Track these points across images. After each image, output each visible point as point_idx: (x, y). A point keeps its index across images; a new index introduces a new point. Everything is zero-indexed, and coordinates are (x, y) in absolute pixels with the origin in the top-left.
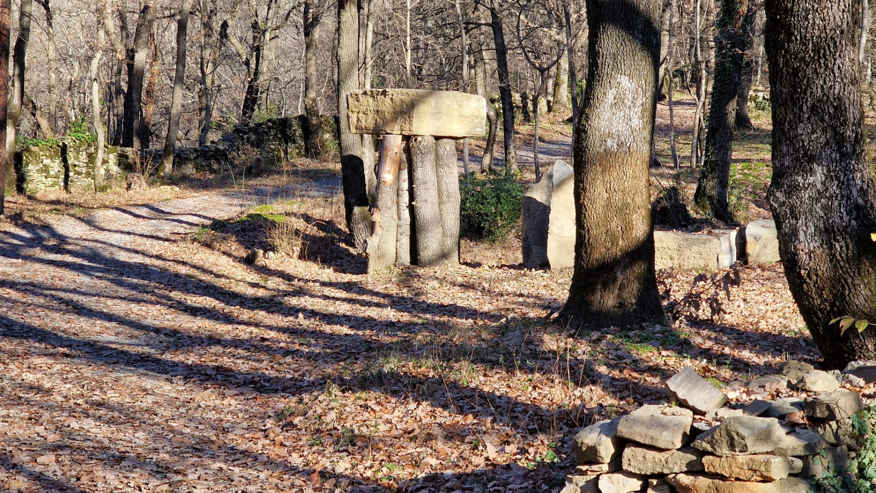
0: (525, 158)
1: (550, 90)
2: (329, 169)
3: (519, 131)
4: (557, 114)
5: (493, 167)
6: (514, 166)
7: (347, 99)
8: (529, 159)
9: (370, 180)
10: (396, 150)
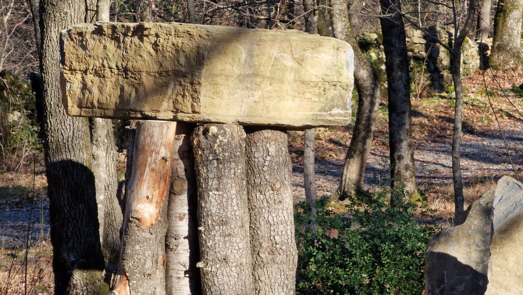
0: (432, 167)
1: (487, 22)
2: (19, 188)
3: (420, 109)
4: (500, 73)
5: (365, 187)
6: (410, 187)
7: (62, 43)
8: (442, 169)
9: (108, 215)
10: (163, 152)
